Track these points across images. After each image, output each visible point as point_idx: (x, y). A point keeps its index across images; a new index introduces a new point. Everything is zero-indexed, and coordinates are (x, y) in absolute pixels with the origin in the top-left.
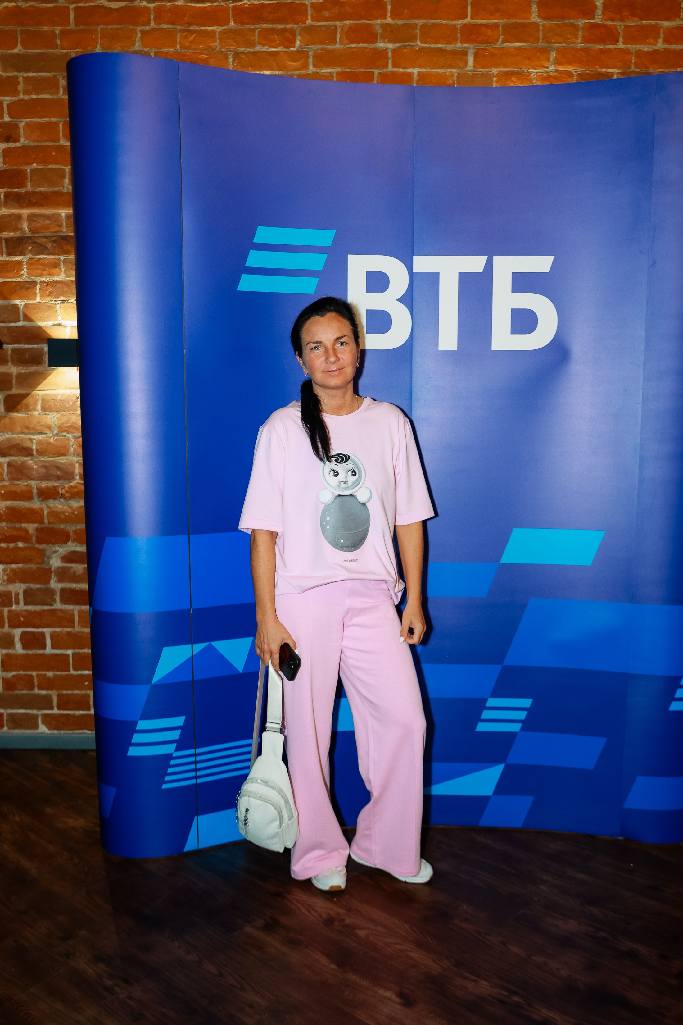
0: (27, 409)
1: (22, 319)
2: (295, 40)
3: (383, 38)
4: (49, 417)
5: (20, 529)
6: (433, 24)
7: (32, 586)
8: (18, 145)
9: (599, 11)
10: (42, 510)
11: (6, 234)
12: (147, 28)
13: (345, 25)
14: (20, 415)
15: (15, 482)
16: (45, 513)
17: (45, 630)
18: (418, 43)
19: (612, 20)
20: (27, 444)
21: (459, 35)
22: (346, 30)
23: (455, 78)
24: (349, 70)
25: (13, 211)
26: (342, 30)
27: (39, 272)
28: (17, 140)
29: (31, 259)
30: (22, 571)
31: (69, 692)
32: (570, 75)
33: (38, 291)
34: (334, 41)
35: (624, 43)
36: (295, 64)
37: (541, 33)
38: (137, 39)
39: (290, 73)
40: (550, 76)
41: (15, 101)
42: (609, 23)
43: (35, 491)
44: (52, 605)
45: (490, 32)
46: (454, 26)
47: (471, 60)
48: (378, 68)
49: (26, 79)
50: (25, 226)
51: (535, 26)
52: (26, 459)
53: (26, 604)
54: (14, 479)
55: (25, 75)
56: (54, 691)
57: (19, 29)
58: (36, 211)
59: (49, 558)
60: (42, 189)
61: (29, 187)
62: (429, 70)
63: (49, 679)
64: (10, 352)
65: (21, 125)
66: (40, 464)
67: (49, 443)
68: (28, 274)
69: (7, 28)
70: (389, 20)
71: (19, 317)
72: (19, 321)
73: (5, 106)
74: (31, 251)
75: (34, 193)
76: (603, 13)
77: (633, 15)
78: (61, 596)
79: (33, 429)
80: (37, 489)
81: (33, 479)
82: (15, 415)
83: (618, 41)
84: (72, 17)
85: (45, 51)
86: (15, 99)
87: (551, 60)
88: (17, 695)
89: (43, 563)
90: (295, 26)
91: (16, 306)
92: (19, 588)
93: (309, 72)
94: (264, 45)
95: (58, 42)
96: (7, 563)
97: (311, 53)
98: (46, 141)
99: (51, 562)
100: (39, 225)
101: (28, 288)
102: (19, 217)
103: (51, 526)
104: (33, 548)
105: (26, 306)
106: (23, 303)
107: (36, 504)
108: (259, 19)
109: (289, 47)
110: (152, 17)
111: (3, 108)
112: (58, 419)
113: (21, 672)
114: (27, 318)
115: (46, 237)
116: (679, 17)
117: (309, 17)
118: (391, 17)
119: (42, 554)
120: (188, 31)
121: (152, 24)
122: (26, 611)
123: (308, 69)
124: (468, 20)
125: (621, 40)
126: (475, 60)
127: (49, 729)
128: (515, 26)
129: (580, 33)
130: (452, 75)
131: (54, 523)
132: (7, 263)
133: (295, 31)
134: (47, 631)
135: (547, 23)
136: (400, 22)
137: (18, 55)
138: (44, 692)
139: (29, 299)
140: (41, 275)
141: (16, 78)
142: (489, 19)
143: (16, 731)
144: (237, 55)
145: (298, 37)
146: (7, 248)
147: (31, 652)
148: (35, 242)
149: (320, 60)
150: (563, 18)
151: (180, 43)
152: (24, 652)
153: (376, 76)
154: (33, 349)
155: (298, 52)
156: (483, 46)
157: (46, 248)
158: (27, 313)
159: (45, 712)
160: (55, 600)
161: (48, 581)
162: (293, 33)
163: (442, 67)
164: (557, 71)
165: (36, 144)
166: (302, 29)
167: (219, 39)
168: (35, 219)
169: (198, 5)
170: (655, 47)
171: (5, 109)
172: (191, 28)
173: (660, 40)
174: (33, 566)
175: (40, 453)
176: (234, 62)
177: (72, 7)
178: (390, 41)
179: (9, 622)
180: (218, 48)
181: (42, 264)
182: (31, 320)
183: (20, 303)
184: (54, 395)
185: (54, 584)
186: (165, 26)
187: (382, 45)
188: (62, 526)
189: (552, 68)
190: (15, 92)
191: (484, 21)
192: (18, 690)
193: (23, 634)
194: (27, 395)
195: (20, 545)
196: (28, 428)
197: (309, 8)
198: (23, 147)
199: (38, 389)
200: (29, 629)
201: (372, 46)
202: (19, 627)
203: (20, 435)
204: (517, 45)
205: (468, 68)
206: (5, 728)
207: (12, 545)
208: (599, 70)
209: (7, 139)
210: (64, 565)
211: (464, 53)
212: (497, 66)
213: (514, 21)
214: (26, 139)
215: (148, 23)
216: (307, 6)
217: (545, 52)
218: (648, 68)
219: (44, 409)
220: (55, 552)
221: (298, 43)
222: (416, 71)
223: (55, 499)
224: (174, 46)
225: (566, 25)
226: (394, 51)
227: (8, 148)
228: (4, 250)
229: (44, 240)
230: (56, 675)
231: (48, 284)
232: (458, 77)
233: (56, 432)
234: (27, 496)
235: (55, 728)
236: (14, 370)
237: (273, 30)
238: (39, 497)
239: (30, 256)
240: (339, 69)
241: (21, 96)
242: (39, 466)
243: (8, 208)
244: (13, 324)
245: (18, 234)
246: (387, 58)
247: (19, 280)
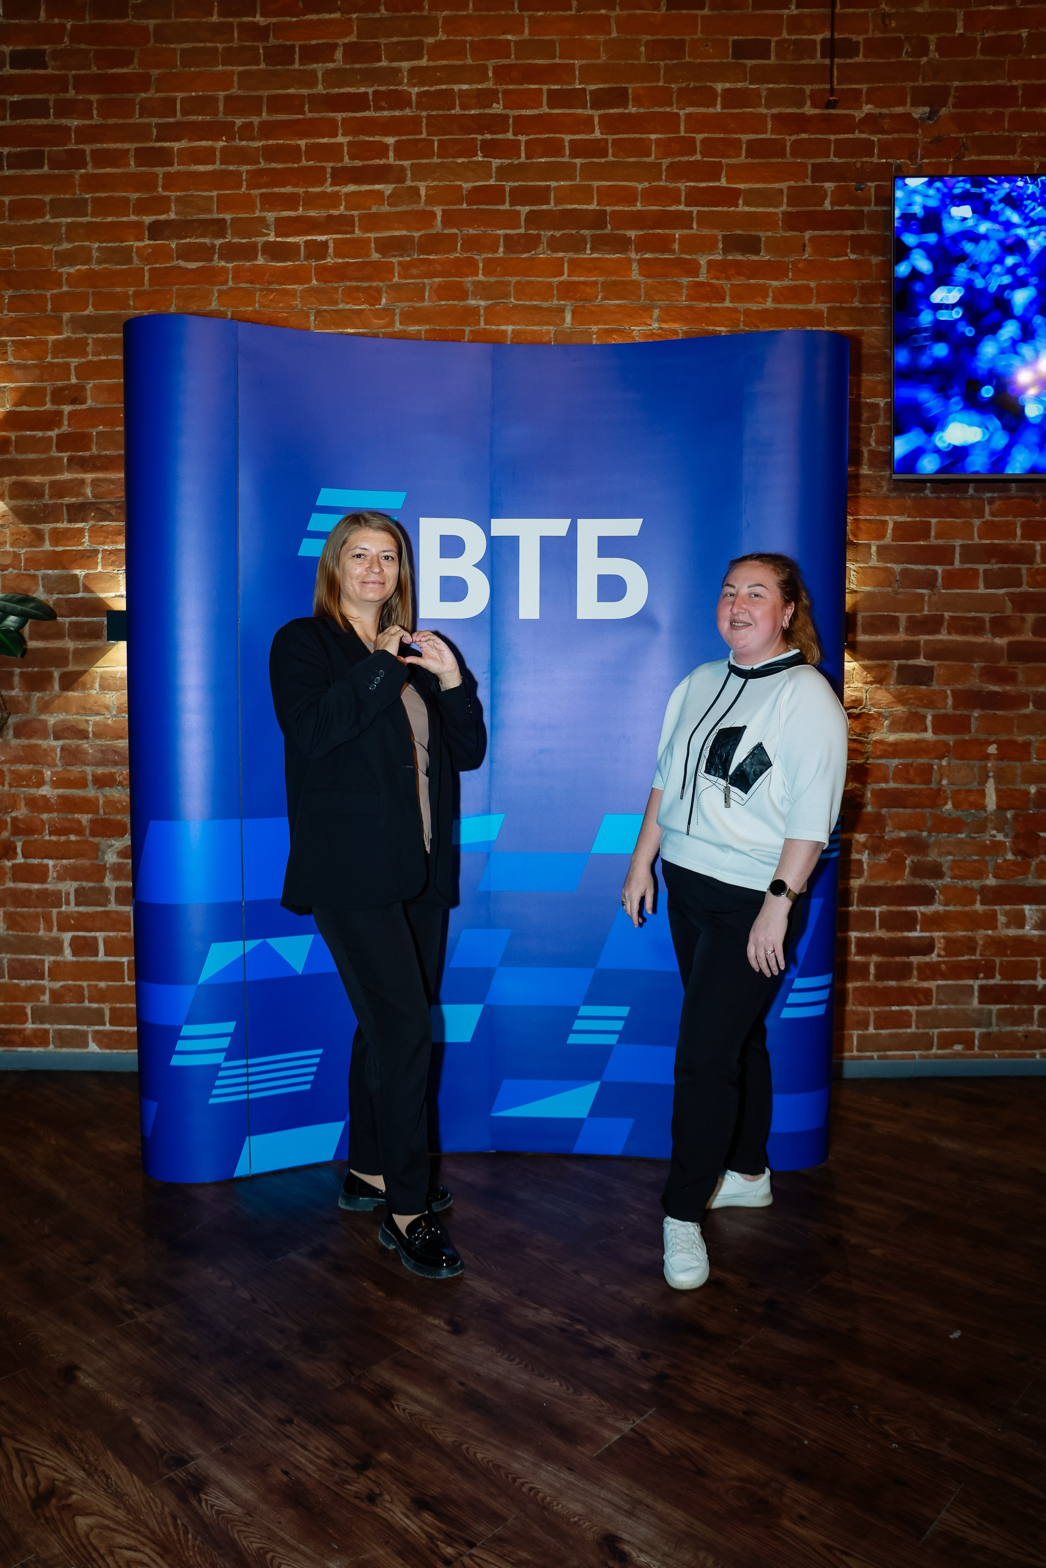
0: (84, 687)
1: (81, 590)
2: (381, 298)
3: (475, 295)
4: (108, 696)
5: (73, 820)
6: (528, 282)
7: (84, 884)
8: (84, 407)
9: (704, 270)
10: (97, 799)
11: (67, 500)
12: (225, 287)
13: (434, 282)
14: (76, 694)
15: (69, 768)
16: (101, 802)
17: (97, 934)
18: (512, 300)
19: (718, 279)
20: (82, 726)
21: (555, 292)
22: (435, 287)
23: (552, 335)
24: (438, 328)
25: (75, 476)
26: (431, 287)
27: (102, 539)
28: (84, 402)
29: (93, 526)
30: (74, 867)
31: (124, 1005)
32: (675, 332)
33: (99, 560)
34: (423, 300)
35: (731, 302)
36: (380, 322)
37: (642, 290)
38: (214, 298)
39: (375, 331)
40: (653, 334)
41: (83, 363)
42: (714, 281)
43: (90, 778)
44: (106, 906)
45: (588, 290)
46: (551, 283)
47: (568, 317)
48: (470, 326)
49: (96, 341)
50: (88, 491)
51: (636, 283)
52: (80, 742)
53: (77, 905)
54: (67, 765)
55: (95, 336)
56: (107, 1004)
57: (91, 290)
58: (100, 475)
59: (104, 853)
60: (107, 452)
61: (94, 450)
62: (523, 327)
63: (101, 990)
64: (67, 626)
65: (89, 387)
66: (97, 748)
67: (107, 725)
68: (89, 541)
69: (79, 290)
70: (481, 277)
71: (79, 588)
72: (78, 592)
73: (72, 368)
74: (94, 517)
75: (99, 457)
76: (708, 272)
77: (739, 274)
78: (116, 896)
79: (90, 709)
80: (93, 775)
81: (88, 765)
82: (71, 693)
83: (725, 300)
84: (147, 278)
85: (117, 312)
86: (83, 360)
87: (654, 317)
88: (65, 1008)
89: (97, 858)
90: (381, 284)
91: (75, 577)
92: (69, 887)
93: (396, 329)
94: (347, 303)
95: (131, 303)
96: (57, 858)
97: (397, 311)
98: (114, 403)
99: (106, 858)
100: (103, 490)
101: (89, 557)
102: (82, 481)
103: (107, 817)
104: (86, 842)
105: (86, 576)
106: (83, 573)
107: (91, 792)
108: (343, 277)
109: (374, 305)
110: (230, 276)
111: (70, 369)
112: (117, 699)
113: (70, 982)
114: (87, 589)
115: (110, 503)
116: (787, 277)
117: (396, 275)
118: (483, 275)
119: (96, 848)
120: (267, 290)
121: (230, 284)
122: (77, 912)
123: (394, 327)
124: (565, 277)
125: (728, 298)
126: (573, 318)
127: (100, 1048)
128: (614, 283)
129: (685, 291)
130: (548, 332)
131: (109, 814)
132: (68, 530)
133: (381, 288)
134: (100, 935)
135: (649, 281)
136: (493, 279)
137: (88, 316)
138: (95, 1005)
139: (89, 569)
140: (103, 544)
141: (86, 338)
142: (587, 277)
143: (64, 1050)
144: (318, 313)
145: (384, 295)
146: (68, 514)
147: (81, 959)
148: (98, 508)
149: (408, 317)
150: (666, 276)
151: (259, 302)
152: (74, 959)
153: (467, 333)
154: (92, 622)
155: (383, 309)
156: (581, 303)
157: (110, 514)
158: (88, 584)
159: (97, 1028)
160: (109, 901)
161: (102, 879)
162: (379, 290)
163: (537, 325)
164: (661, 328)
165: (103, 406)
166: (388, 286)
167: (302, 298)
168: (99, 483)
169: (278, 264)
170: (764, 306)
171: (73, 371)
172: (271, 287)
173: (770, 299)
174: (86, 862)
175: (97, 735)
176: (315, 320)
177: (147, 268)
178: (481, 299)
179: (58, 925)
180: (299, 307)
181: (105, 532)
182: (91, 591)
183: (80, 572)
184: (114, 672)
185: (109, 882)
186: (243, 285)
187: (473, 302)
188: (119, 817)
189: (656, 325)
190: (84, 354)
191: (582, 279)
192: (66, 1002)
193: (74, 939)
194: (85, 672)
195: (73, 838)
196: (84, 708)
197: (396, 265)
198: (90, 409)
199: (98, 664)
200: (80, 934)
201: (463, 303)
202: (69, 930)
203: (75, 716)
204: (618, 302)
205: (566, 325)
206: (51, 1047)
207: (63, 838)
208: (706, 328)
209: (73, 402)
210: (121, 860)
211: (561, 310)
212: (596, 323)
213: (614, 278)
214: (93, 400)
215: (226, 282)
216: (393, 263)
217: (648, 309)
218: (758, 327)
219: (103, 688)
220: (111, 846)
221: (384, 301)
222: (510, 328)
223: (111, 787)
224: (253, 305)
225: (668, 283)
226: (486, 308)
227: (73, 410)
228: (65, 517)
229: (108, 506)
230: (108, 986)
231: (111, 552)
232: (555, 334)
233: (114, 712)
234: (81, 783)
235: (107, 1047)
236: (70, 645)
237: (358, 288)
238: (94, 785)
239: (92, 522)
240: (427, 327)
241: (90, 358)
242: (95, 750)
243: (72, 473)
244: (71, 596)
245: (81, 500)
246: (479, 316)
247: (80, 548)
